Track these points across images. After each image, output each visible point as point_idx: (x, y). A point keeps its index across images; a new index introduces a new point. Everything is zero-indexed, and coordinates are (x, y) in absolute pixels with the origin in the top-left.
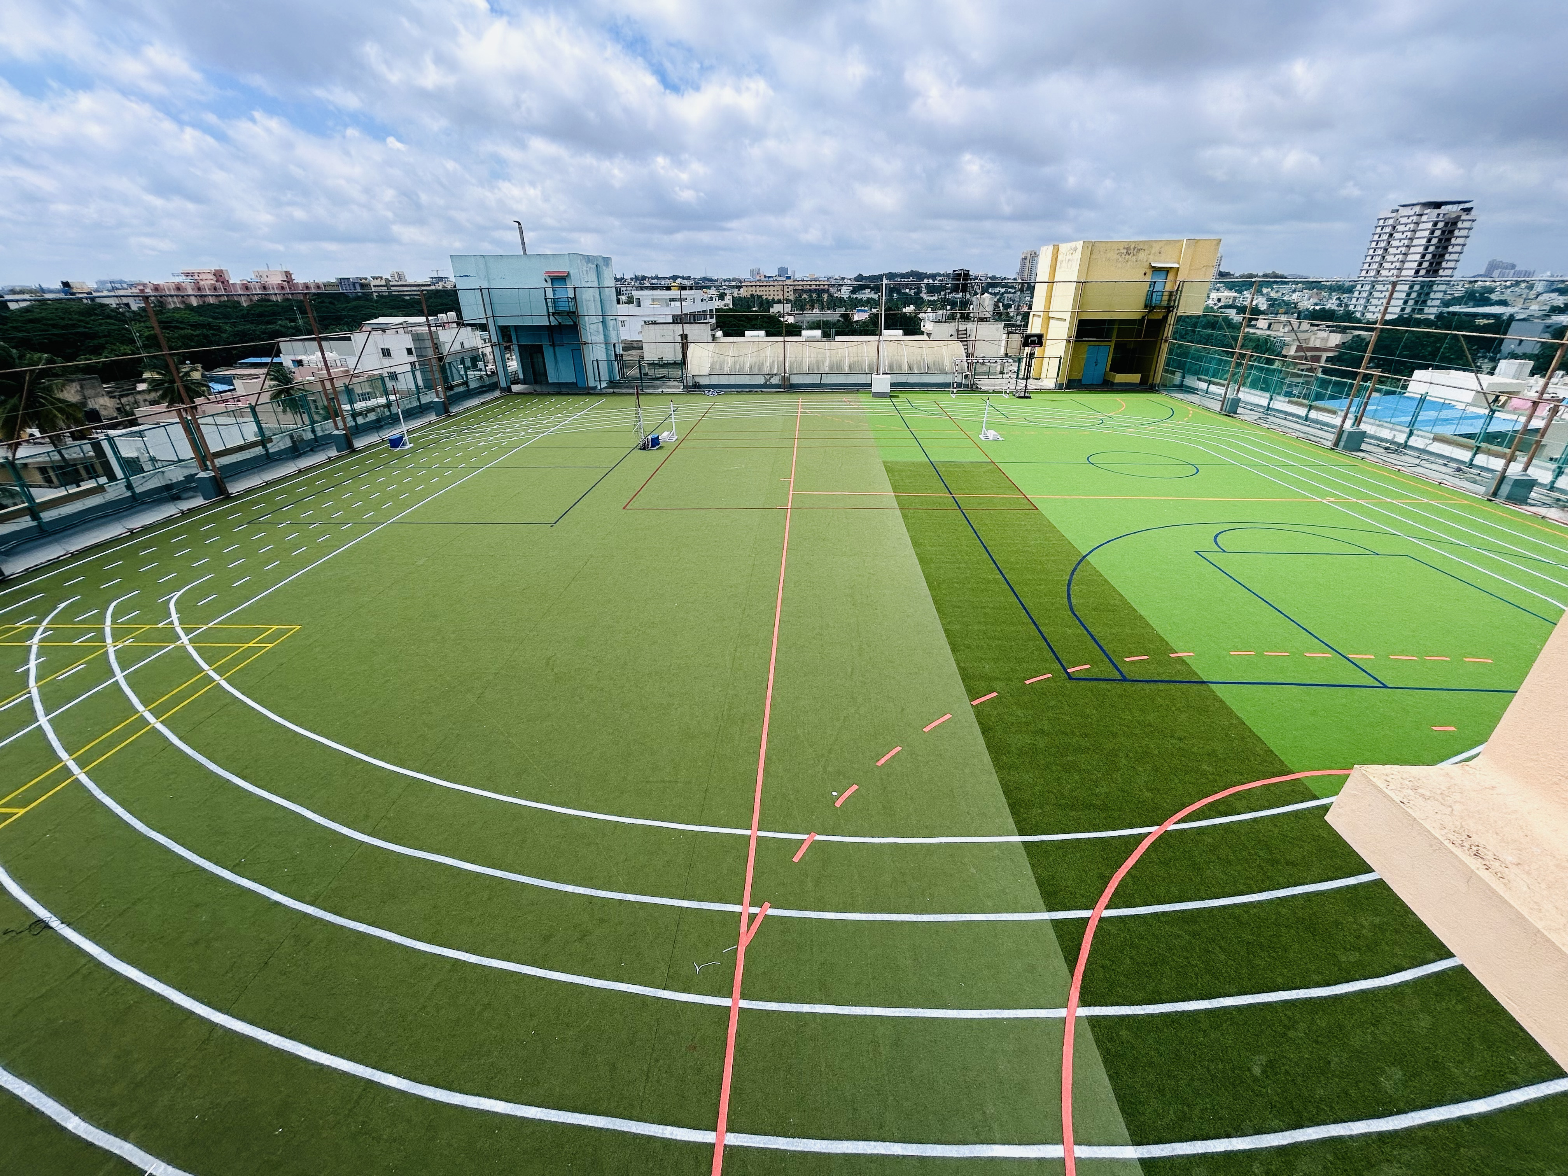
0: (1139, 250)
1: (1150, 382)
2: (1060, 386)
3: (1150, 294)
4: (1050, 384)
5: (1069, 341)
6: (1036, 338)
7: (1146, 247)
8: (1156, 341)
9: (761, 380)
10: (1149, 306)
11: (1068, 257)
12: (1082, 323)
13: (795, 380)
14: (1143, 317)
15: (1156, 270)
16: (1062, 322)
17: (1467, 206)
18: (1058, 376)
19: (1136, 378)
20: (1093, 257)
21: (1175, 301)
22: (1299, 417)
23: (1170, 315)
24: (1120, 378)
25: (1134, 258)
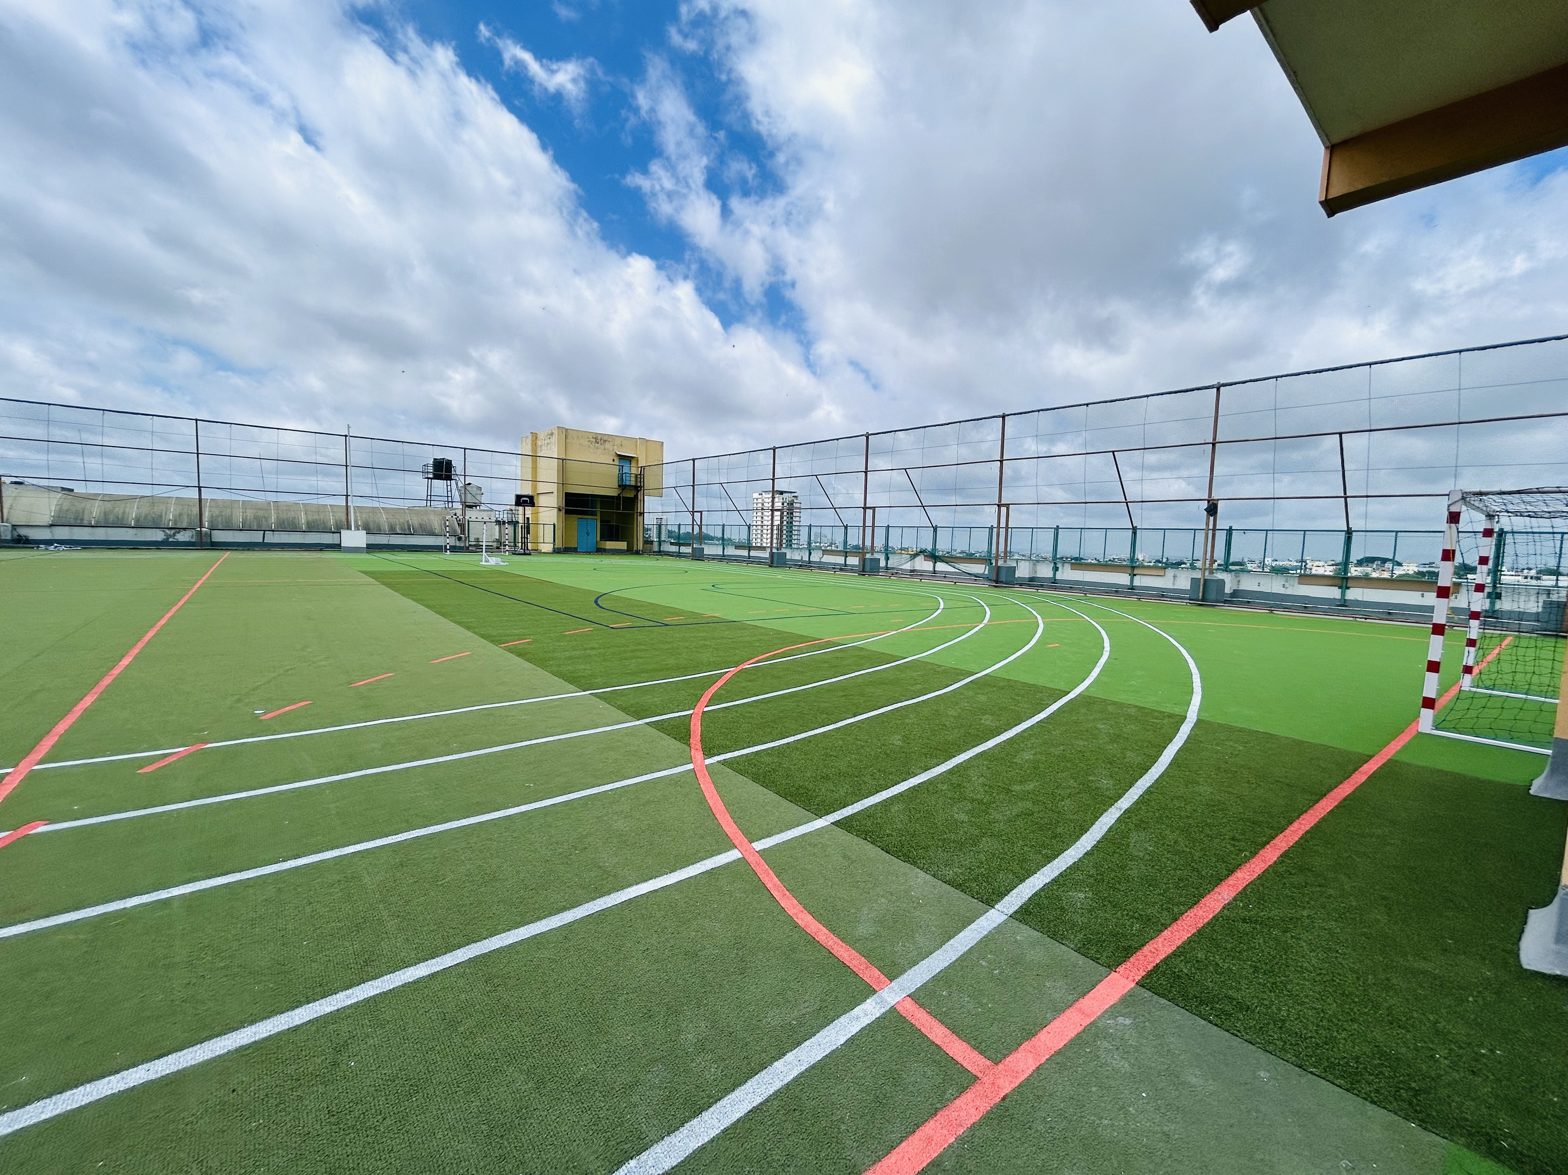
0: (605, 441)
1: (635, 549)
2: (556, 551)
3: (621, 477)
4: (547, 548)
5: (560, 510)
6: (527, 499)
7: (609, 440)
8: (633, 514)
9: (158, 536)
10: (622, 487)
11: (546, 441)
12: (568, 495)
13: (219, 536)
14: (619, 495)
15: (622, 457)
16: (551, 494)
17: (795, 494)
18: (554, 541)
19: (623, 545)
20: (567, 441)
21: (641, 482)
22: (744, 557)
23: (639, 494)
24: (610, 545)
25: (602, 446)
